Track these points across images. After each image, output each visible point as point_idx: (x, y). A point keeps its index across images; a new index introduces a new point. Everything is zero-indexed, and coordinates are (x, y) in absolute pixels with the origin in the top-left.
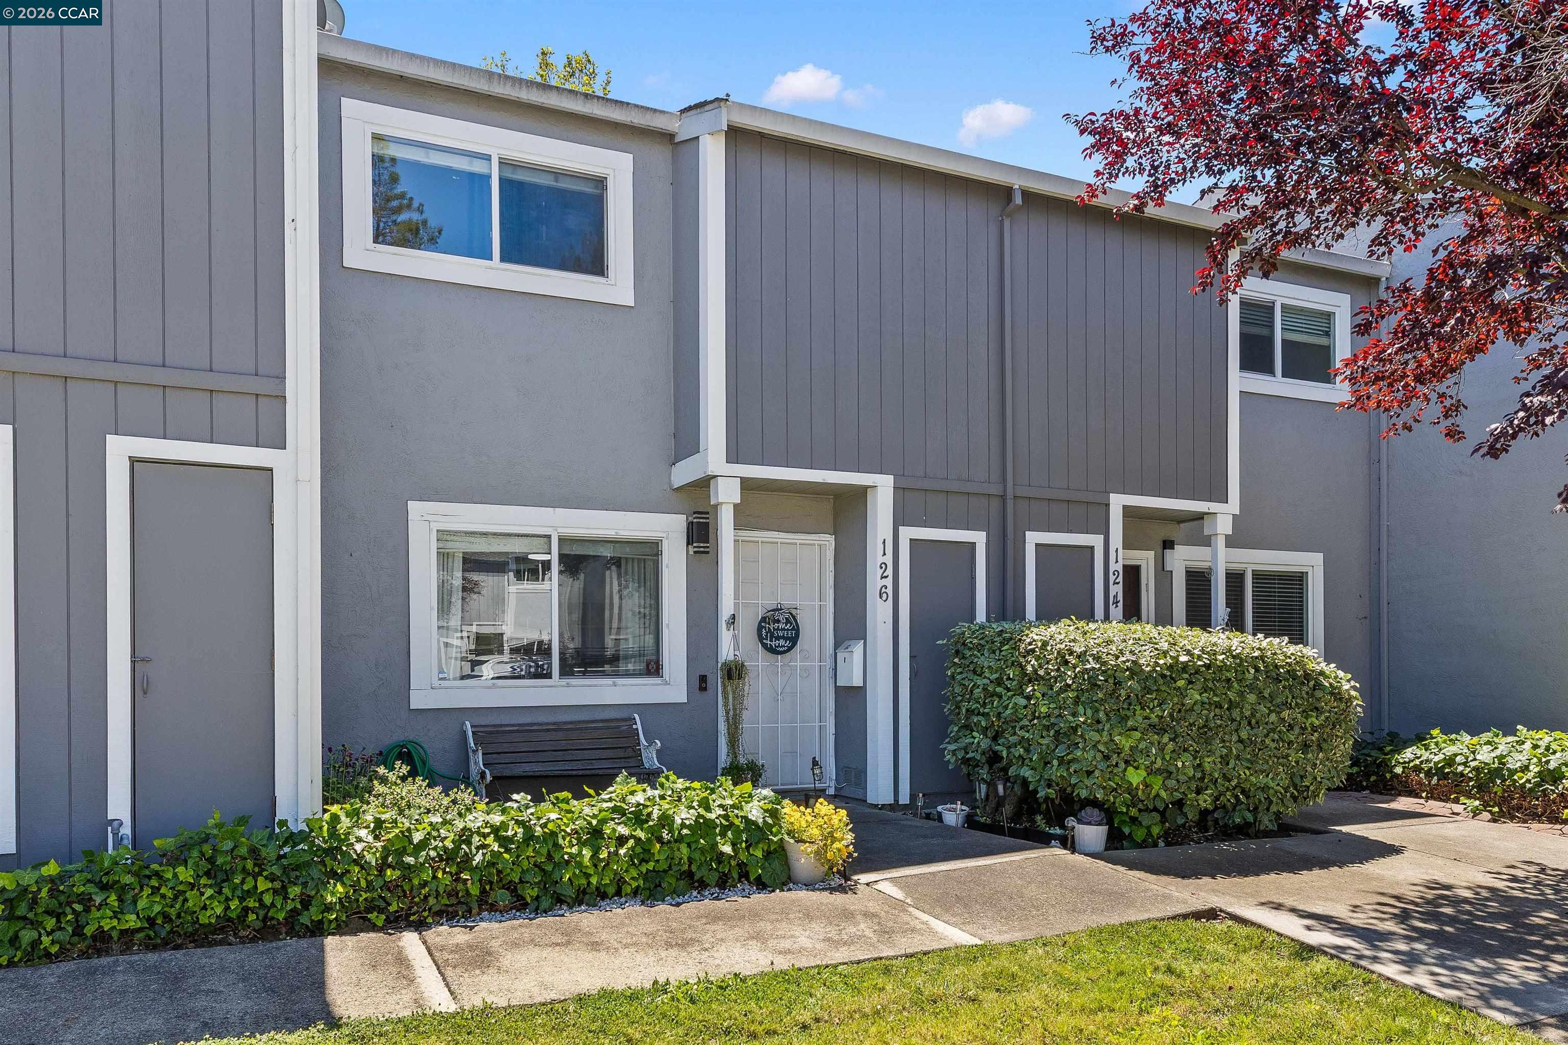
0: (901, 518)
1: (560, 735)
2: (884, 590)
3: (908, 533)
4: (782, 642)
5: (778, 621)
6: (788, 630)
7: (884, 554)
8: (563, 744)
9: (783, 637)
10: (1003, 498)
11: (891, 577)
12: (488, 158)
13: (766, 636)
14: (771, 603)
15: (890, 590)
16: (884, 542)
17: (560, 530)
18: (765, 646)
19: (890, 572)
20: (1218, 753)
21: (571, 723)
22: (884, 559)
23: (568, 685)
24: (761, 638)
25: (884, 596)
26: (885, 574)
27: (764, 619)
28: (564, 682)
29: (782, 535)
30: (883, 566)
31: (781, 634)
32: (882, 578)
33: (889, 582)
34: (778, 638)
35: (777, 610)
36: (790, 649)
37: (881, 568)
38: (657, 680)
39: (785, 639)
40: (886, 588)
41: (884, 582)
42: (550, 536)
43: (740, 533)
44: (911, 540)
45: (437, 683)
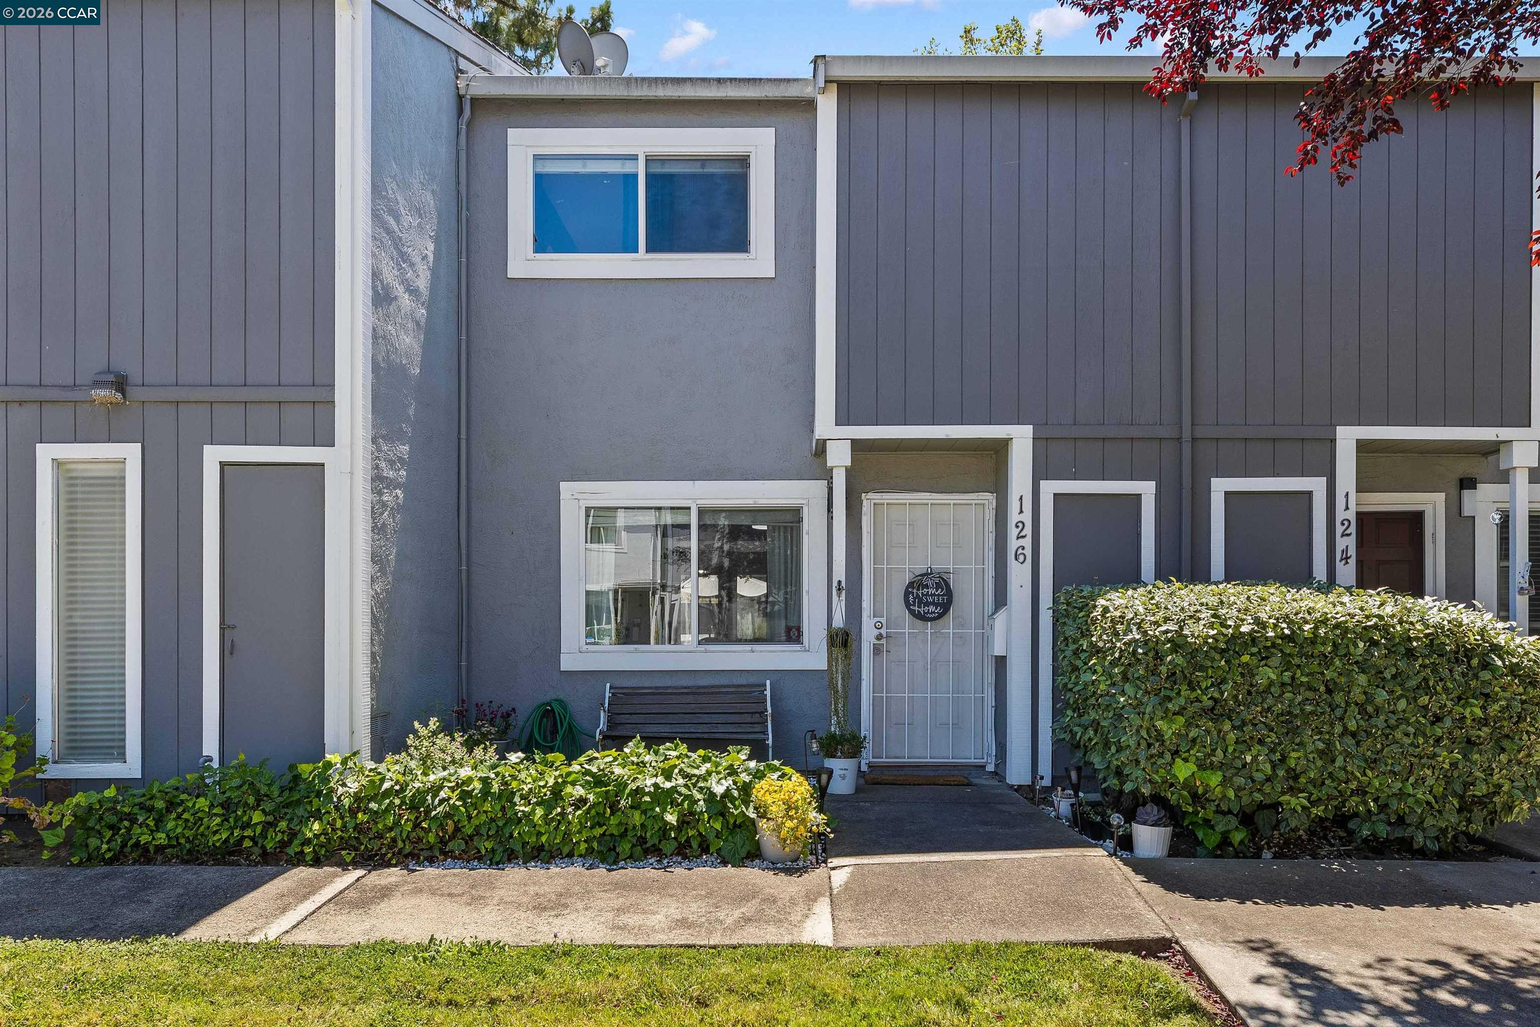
0: (1041, 471)
1: (690, 699)
2: (1020, 551)
3: (1050, 488)
4: (932, 608)
5: (927, 586)
6: (939, 595)
7: (1021, 512)
9: (933, 603)
10: (1179, 440)
11: (1029, 538)
12: (635, 158)
13: (914, 602)
14: (921, 568)
15: (1028, 552)
16: (1021, 498)
17: (699, 502)
18: (912, 612)
19: (1028, 531)
20: (1310, 748)
22: (1022, 518)
23: (706, 651)
24: (908, 605)
25: (1021, 558)
26: (1023, 534)
27: (911, 584)
28: (702, 648)
29: (934, 495)
30: (1020, 525)
31: (930, 599)
32: (1018, 538)
33: (1027, 542)
34: (927, 604)
35: (927, 574)
36: (941, 616)
37: (1017, 527)
38: (797, 647)
39: (936, 605)
40: (1023, 548)
41: (1021, 542)
42: (689, 508)
43: (885, 496)
44: (1055, 494)
45: (585, 647)
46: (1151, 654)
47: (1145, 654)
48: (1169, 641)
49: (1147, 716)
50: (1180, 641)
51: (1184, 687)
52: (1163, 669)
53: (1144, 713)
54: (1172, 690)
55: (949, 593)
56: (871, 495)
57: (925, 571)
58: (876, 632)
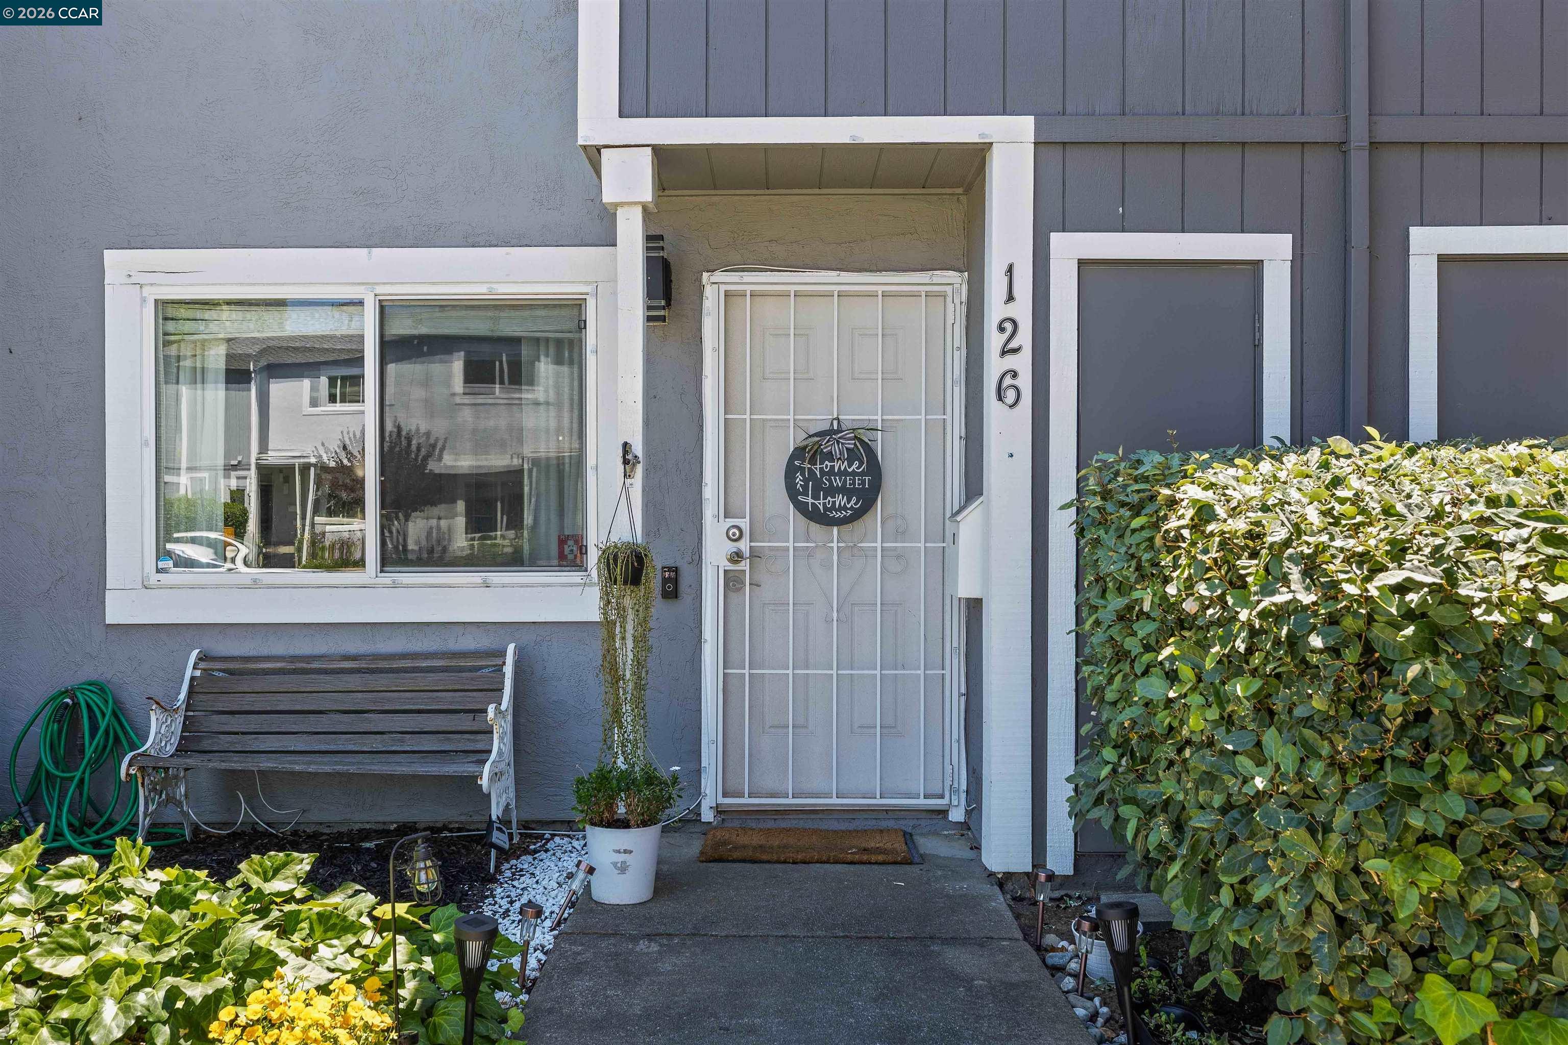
0: (1053, 212)
1: (354, 681)
2: (1008, 381)
3: (1073, 247)
4: (840, 500)
5: (830, 456)
6: (854, 473)
7: (1010, 298)
8: (359, 701)
9: (843, 490)
10: (1342, 146)
11: (1027, 352)
13: (805, 487)
14: (820, 420)
15: (1025, 382)
16: (1010, 270)
17: (379, 290)
18: (801, 508)
19: (1024, 338)
21: (404, 656)
22: (1011, 311)
23: (395, 585)
24: (792, 493)
25: (1011, 396)
26: (1013, 344)
27: (799, 452)
28: (387, 579)
29: (846, 277)
30: (1009, 326)
31: (837, 482)
32: (1004, 353)
33: (1023, 363)
34: (831, 491)
35: (830, 432)
36: (858, 514)
37: (1002, 329)
38: (575, 577)
39: (848, 492)
40: (1015, 375)
41: (1011, 362)
42: (361, 303)
43: (748, 277)
44: (1082, 263)
45: (154, 578)
46: (1352, 655)
47: (1334, 651)
48: (1410, 615)
49: (1335, 840)
50: (1445, 616)
51: (1459, 761)
52: (1393, 703)
53: (1327, 829)
54: (1417, 765)
55: (874, 469)
56: (718, 276)
57: (826, 426)
58: (731, 547)
